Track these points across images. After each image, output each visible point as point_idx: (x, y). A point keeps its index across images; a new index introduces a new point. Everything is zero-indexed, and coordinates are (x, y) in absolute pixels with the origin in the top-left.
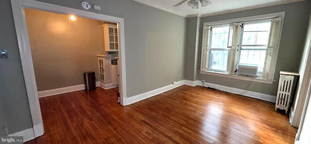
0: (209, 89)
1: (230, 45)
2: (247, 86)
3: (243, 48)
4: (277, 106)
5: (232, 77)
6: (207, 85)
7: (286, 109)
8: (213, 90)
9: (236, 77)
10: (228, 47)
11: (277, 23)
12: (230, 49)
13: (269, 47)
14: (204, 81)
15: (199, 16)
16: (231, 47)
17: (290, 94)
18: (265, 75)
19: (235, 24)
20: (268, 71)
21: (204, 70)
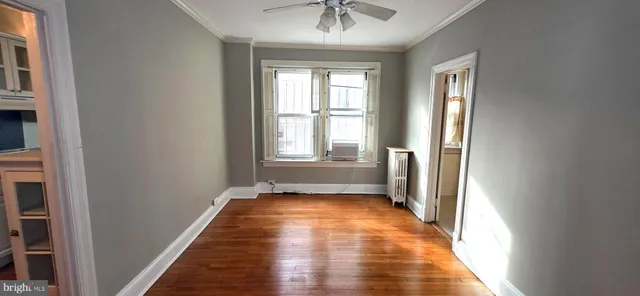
0: (286, 195)
1: (316, 108)
2: (347, 177)
3: (332, 112)
4: (394, 200)
5: (325, 166)
6: (280, 188)
7: (403, 200)
8: (294, 196)
9: (330, 164)
10: (313, 112)
11: (375, 77)
12: (316, 114)
13: (368, 112)
14: (273, 181)
15: (252, 43)
16: (318, 112)
17: (406, 178)
18: (368, 155)
19: (322, 71)
20: (372, 149)
21: (271, 158)
